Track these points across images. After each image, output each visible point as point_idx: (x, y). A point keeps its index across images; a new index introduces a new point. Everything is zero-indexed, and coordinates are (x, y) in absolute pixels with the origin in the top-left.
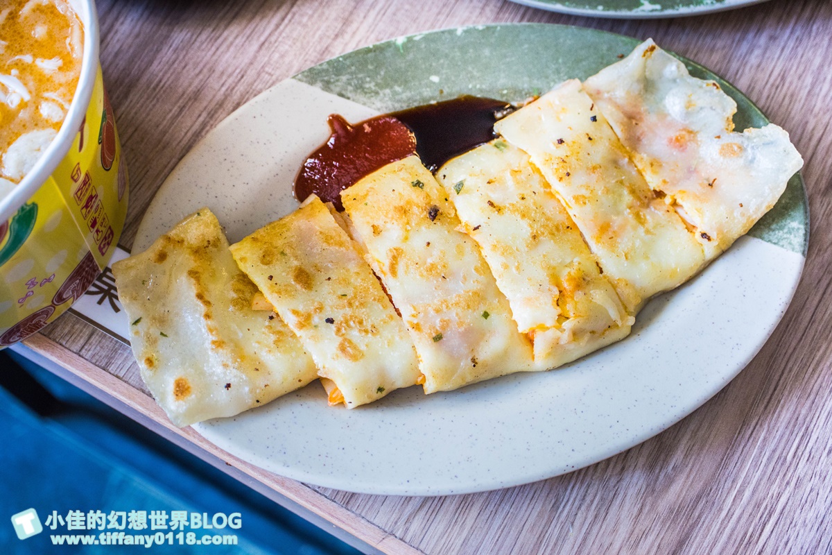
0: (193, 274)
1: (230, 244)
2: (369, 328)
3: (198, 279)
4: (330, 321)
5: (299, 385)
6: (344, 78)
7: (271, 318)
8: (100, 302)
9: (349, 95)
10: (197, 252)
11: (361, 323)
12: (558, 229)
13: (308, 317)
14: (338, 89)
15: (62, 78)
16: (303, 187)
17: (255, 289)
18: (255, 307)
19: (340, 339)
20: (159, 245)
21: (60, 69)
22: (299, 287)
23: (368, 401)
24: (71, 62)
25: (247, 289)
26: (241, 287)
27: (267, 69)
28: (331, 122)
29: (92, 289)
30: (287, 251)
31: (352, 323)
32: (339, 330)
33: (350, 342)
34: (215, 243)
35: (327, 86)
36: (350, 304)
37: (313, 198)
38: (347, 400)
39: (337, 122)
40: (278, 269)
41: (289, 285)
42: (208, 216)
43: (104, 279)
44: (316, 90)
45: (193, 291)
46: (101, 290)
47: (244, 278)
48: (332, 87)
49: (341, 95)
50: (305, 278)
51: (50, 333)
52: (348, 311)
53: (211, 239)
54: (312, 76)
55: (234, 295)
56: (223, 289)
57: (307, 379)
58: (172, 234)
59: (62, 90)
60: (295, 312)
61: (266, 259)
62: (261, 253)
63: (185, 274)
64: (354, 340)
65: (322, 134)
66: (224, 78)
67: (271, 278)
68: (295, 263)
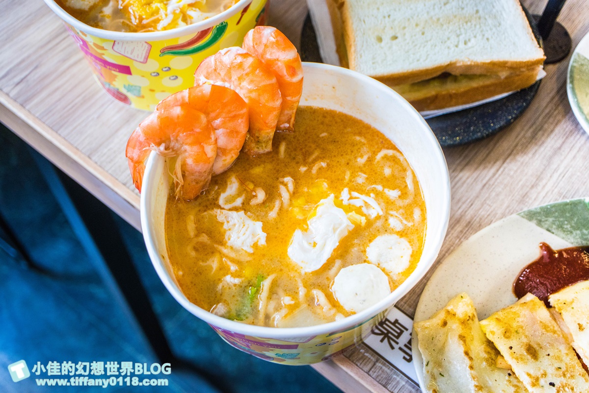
0: (462, 338)
1: (480, 320)
3: (465, 341)
4: (552, 385)
6: (551, 219)
7: (510, 374)
8: (382, 341)
9: (553, 231)
10: (464, 323)
11: (572, 389)
13: (537, 379)
14: (546, 226)
15: (400, 203)
17: (498, 353)
18: (499, 365)
20: (442, 316)
21: (399, 197)
22: (529, 357)
24: (406, 193)
25: (493, 352)
26: (489, 350)
27: (488, 202)
28: (541, 247)
29: (377, 331)
30: (520, 330)
31: (566, 389)
32: (558, 392)
34: (471, 318)
35: (540, 223)
36: (564, 375)
37: (529, 297)
39: (546, 247)
40: (514, 342)
41: (524, 355)
42: (467, 300)
43: (385, 326)
44: (533, 225)
45: (461, 350)
46: (382, 333)
47: (490, 344)
48: (543, 224)
49: (548, 230)
50: (532, 352)
51: (350, 356)
52: (564, 380)
53: (471, 315)
54: (531, 216)
55: (486, 356)
56: (479, 350)
58: (449, 308)
59: (401, 211)
60: (528, 375)
61: (507, 334)
62: (503, 330)
63: (457, 337)
65: (534, 254)
66: (460, 204)
67: (511, 348)
68: (525, 340)
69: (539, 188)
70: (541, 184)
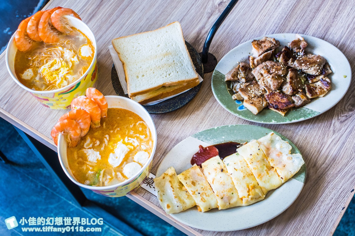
0: (170, 182)
1: (177, 175)
2: (207, 195)
3: (171, 183)
4: (199, 193)
5: (192, 207)
6: (203, 137)
7: (186, 192)
8: (147, 185)
9: (204, 141)
10: (171, 177)
11: (206, 194)
12: (249, 175)
13: (194, 192)
14: (201, 139)
15: (145, 140)
16: (193, 162)
17: (183, 185)
18: (183, 189)
19: (201, 197)
20: (163, 175)
21: (145, 138)
22: (192, 185)
23: (206, 211)
24: (147, 136)
25: (181, 185)
26: (180, 184)
27: (184, 131)
28: (199, 147)
29: (145, 182)
30: (190, 177)
31: (204, 194)
32: (201, 195)
33: (203, 198)
34: (174, 175)
35: (199, 138)
36: (203, 190)
37: (195, 165)
38: (202, 210)
39: (201, 147)
40: (188, 181)
41: (191, 185)
42: (173, 169)
43: (148, 180)
44: (196, 139)
45: (170, 185)
46: (147, 183)
47: (180, 183)
48: (200, 139)
49: (202, 141)
50: (194, 183)
51: (136, 192)
52: (203, 191)
53: (173, 174)
54: (196, 136)
55: (179, 187)
56: (176, 185)
57: (194, 205)
58: (166, 173)
59: (145, 143)
60: (192, 191)
61: (185, 179)
62: (184, 177)
63: (168, 182)
64: (204, 198)
65: (197, 150)
67: (186, 183)
68: (192, 180)
69: (203, 123)
70: (204, 122)
